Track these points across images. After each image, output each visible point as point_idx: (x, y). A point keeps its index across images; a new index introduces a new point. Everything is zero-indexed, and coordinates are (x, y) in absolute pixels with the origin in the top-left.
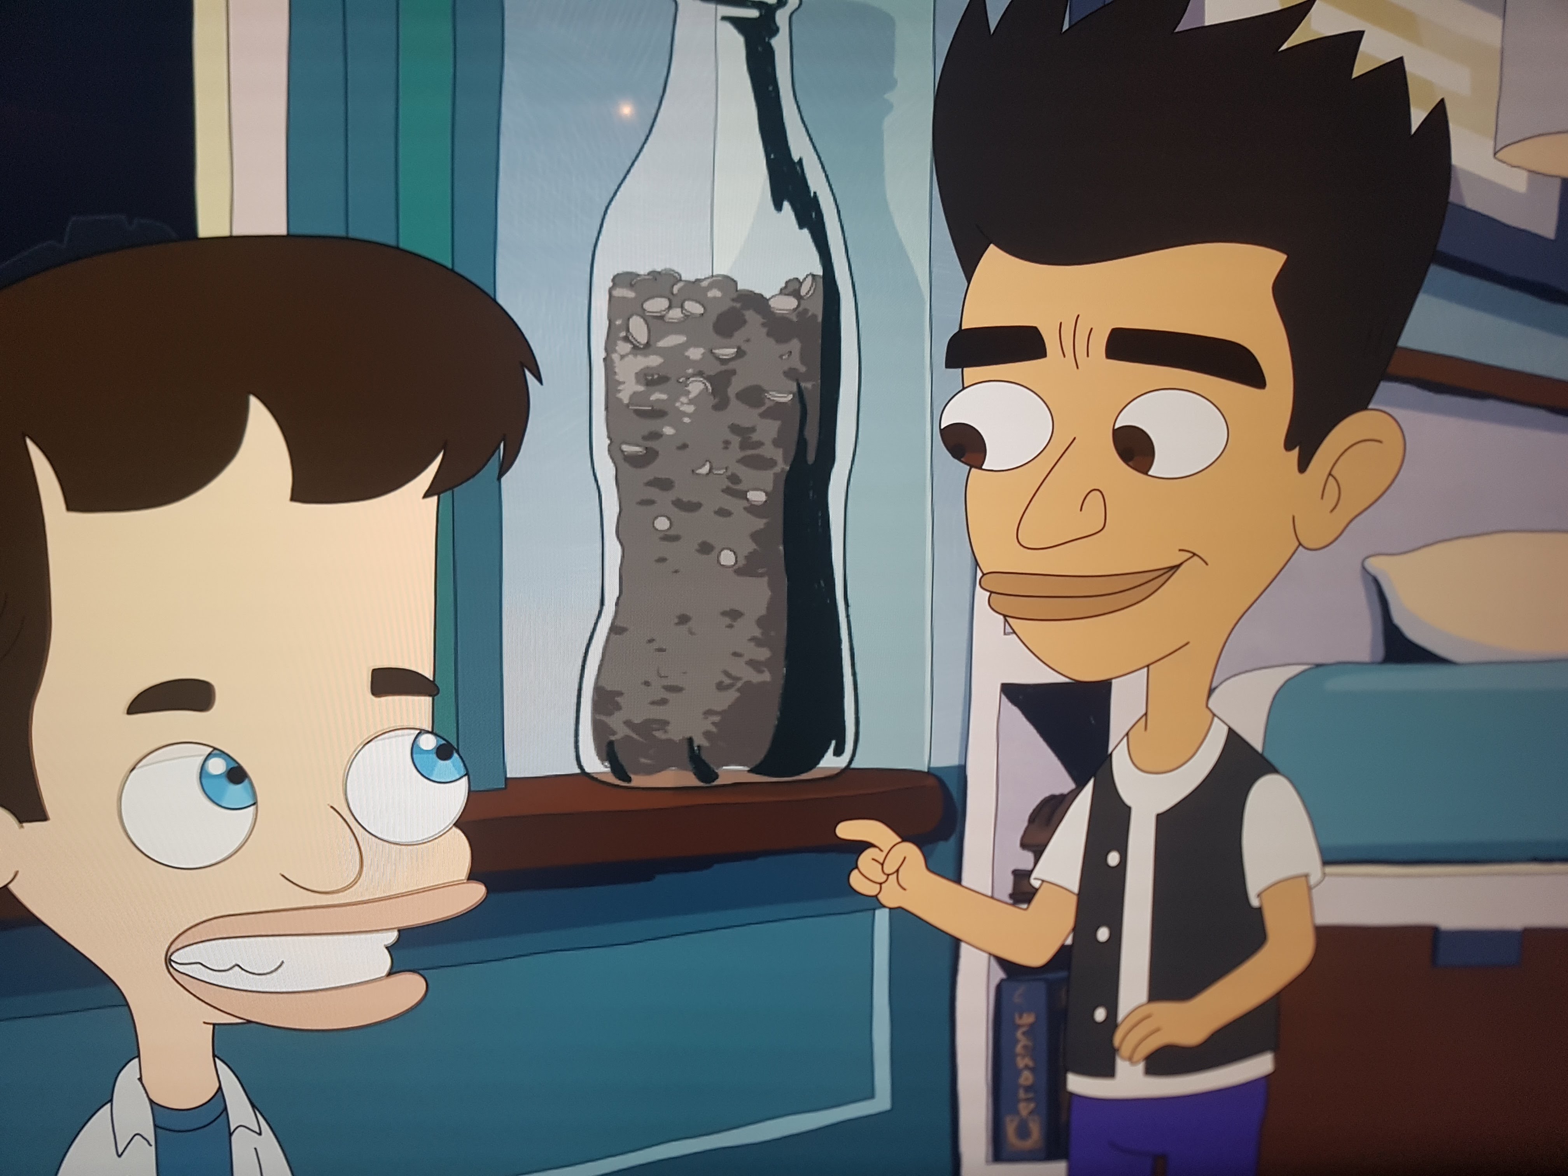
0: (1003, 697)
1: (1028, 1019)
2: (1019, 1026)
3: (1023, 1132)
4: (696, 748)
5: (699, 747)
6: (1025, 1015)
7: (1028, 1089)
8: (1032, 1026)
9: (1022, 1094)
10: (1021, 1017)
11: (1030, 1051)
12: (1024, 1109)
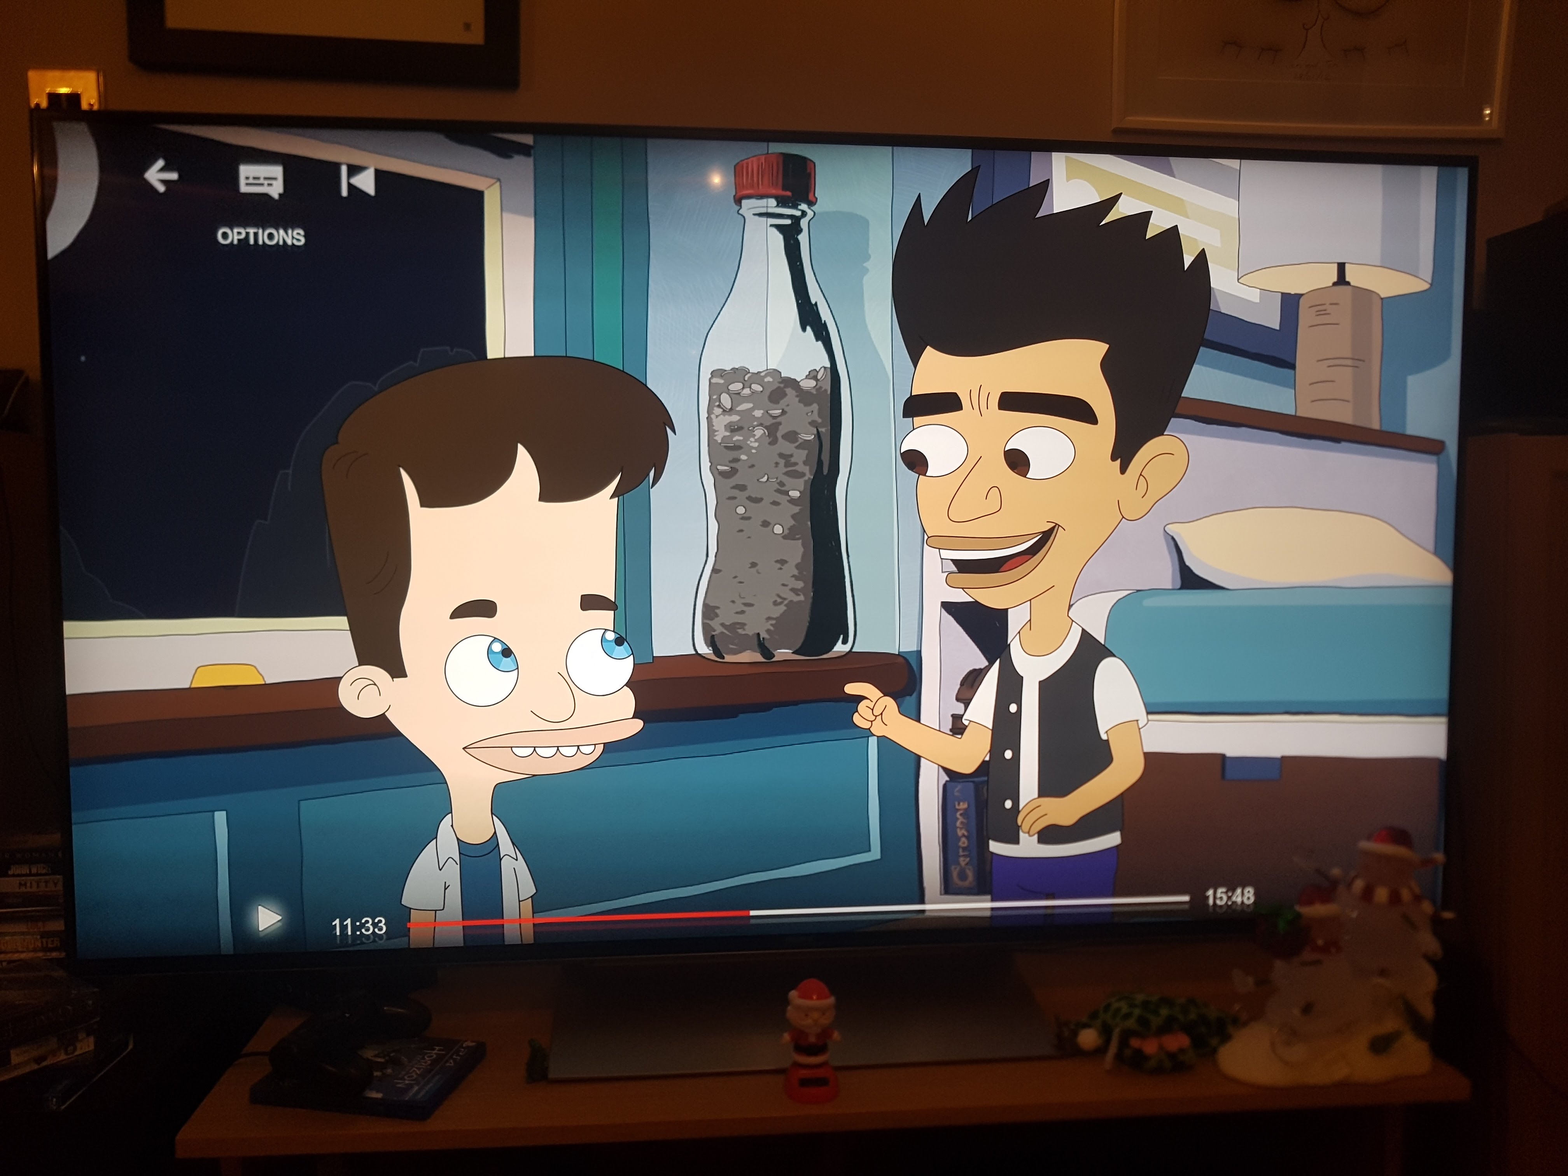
0: (943, 610)
1: (963, 806)
2: (958, 810)
3: (962, 876)
4: (762, 639)
5: (763, 638)
6: (961, 804)
7: (964, 849)
8: (966, 810)
9: (961, 853)
10: (959, 804)
11: (965, 826)
12: (963, 861)
